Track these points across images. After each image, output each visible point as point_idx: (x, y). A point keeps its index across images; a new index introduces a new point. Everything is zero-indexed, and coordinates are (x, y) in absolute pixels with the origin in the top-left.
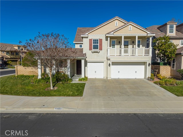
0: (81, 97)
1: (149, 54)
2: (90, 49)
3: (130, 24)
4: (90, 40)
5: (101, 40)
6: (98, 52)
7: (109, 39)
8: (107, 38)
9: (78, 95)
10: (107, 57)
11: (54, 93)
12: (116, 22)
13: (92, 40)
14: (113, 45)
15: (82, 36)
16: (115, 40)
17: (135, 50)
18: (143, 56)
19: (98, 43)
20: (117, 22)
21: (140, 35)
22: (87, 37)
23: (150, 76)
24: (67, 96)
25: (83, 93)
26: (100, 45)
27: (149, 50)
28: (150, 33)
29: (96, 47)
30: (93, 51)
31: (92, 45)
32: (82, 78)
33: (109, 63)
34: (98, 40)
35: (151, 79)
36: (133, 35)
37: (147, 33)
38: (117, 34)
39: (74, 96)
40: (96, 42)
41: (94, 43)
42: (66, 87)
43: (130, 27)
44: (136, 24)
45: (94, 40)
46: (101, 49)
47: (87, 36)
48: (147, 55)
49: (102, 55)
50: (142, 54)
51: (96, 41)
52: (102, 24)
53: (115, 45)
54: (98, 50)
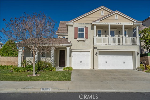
0: (70, 82)
1: (137, 43)
2: (76, 37)
3: (116, 13)
4: (76, 28)
5: (87, 29)
6: (84, 40)
7: (95, 27)
8: (93, 26)
9: (65, 80)
10: (93, 46)
11: (38, 78)
12: (101, 11)
13: (77, 28)
14: (99, 35)
15: (67, 24)
16: (101, 30)
17: (122, 38)
18: (131, 45)
19: (83, 31)
20: (103, 11)
21: (126, 24)
22: (72, 26)
23: (140, 66)
24: (53, 81)
25: (71, 79)
26: (85, 33)
27: (136, 39)
28: (136, 22)
29: (81, 35)
30: (78, 40)
31: (77, 33)
32: (67, 67)
33: (96, 52)
34: (83, 29)
35: (141, 69)
36: (120, 24)
37: (133, 22)
38: (103, 23)
39: (61, 81)
40: (81, 31)
41: (79, 32)
42: (51, 74)
43: (116, 16)
44: (122, 13)
45: (79, 29)
46: (87, 38)
47: (72, 24)
48: (135, 44)
49: (88, 44)
50: (130, 43)
51: (81, 29)
52: (88, 13)
53: (100, 35)
54: (84, 39)
